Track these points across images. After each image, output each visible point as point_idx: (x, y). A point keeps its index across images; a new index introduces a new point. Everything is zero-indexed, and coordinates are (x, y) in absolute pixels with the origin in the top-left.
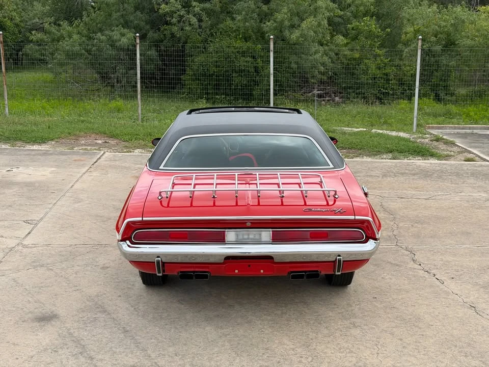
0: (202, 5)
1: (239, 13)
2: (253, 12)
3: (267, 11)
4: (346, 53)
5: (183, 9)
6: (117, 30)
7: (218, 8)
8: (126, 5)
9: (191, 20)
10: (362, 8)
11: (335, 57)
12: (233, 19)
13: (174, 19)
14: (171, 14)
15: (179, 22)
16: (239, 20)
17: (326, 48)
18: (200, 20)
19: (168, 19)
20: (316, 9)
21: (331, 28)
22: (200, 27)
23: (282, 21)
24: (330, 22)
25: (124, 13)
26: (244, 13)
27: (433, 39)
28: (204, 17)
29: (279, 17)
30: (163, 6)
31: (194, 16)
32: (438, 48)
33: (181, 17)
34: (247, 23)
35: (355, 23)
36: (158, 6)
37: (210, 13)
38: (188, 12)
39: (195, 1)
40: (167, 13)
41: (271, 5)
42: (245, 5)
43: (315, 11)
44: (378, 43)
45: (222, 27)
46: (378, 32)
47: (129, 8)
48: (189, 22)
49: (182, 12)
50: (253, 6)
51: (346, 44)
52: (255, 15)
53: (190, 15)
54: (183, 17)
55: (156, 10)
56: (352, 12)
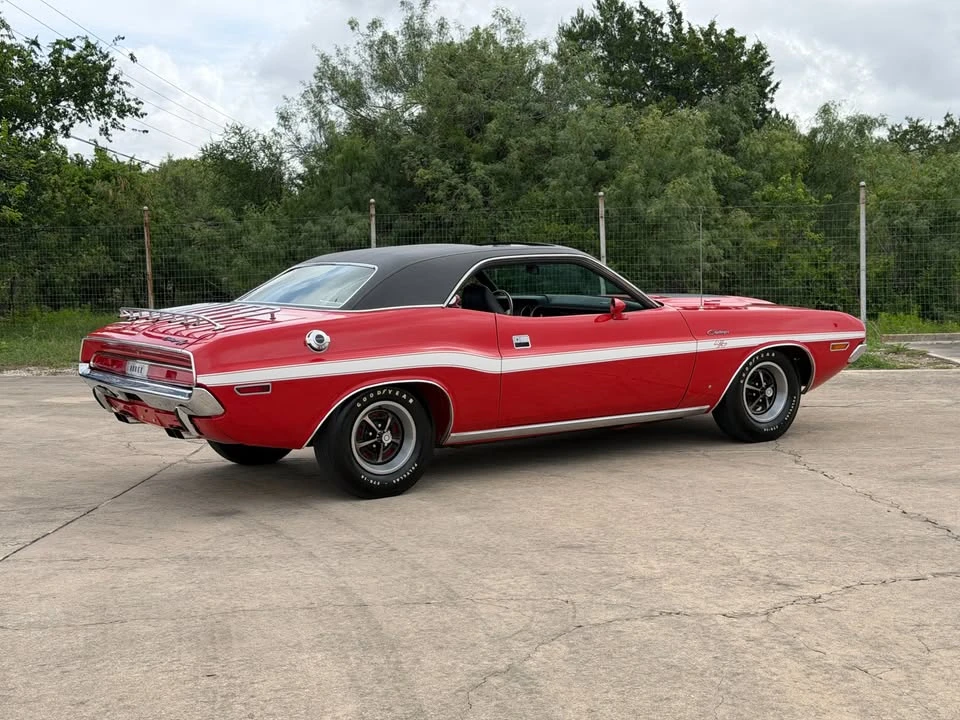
0: (489, 167)
1: (553, 174)
2: (579, 172)
3: (605, 171)
4: (752, 240)
5: (456, 175)
6: (340, 215)
7: (517, 171)
8: (356, 175)
9: (469, 192)
10: (781, 164)
11: (733, 250)
12: (545, 187)
13: (440, 192)
14: (434, 184)
15: (449, 197)
16: (554, 188)
17: (716, 232)
18: (486, 193)
19: (430, 193)
20: (691, 162)
21: (721, 197)
22: (486, 204)
23: (631, 185)
24: (721, 187)
25: (354, 186)
26: (562, 174)
28: (493, 187)
29: (626, 178)
30: (421, 171)
31: (477, 186)
32: (922, 224)
33: (452, 188)
34: (568, 192)
35: (768, 189)
36: (412, 173)
37: (503, 179)
38: (466, 181)
39: (477, 160)
40: (428, 184)
41: (612, 160)
42: (564, 161)
43: (690, 168)
44: (813, 221)
45: (523, 200)
46: (811, 202)
47: (362, 177)
48: (467, 196)
49: (454, 180)
50: (578, 162)
51: (754, 226)
52: (583, 178)
53: (469, 185)
54: (455, 188)
55: (409, 179)
56: (764, 171)
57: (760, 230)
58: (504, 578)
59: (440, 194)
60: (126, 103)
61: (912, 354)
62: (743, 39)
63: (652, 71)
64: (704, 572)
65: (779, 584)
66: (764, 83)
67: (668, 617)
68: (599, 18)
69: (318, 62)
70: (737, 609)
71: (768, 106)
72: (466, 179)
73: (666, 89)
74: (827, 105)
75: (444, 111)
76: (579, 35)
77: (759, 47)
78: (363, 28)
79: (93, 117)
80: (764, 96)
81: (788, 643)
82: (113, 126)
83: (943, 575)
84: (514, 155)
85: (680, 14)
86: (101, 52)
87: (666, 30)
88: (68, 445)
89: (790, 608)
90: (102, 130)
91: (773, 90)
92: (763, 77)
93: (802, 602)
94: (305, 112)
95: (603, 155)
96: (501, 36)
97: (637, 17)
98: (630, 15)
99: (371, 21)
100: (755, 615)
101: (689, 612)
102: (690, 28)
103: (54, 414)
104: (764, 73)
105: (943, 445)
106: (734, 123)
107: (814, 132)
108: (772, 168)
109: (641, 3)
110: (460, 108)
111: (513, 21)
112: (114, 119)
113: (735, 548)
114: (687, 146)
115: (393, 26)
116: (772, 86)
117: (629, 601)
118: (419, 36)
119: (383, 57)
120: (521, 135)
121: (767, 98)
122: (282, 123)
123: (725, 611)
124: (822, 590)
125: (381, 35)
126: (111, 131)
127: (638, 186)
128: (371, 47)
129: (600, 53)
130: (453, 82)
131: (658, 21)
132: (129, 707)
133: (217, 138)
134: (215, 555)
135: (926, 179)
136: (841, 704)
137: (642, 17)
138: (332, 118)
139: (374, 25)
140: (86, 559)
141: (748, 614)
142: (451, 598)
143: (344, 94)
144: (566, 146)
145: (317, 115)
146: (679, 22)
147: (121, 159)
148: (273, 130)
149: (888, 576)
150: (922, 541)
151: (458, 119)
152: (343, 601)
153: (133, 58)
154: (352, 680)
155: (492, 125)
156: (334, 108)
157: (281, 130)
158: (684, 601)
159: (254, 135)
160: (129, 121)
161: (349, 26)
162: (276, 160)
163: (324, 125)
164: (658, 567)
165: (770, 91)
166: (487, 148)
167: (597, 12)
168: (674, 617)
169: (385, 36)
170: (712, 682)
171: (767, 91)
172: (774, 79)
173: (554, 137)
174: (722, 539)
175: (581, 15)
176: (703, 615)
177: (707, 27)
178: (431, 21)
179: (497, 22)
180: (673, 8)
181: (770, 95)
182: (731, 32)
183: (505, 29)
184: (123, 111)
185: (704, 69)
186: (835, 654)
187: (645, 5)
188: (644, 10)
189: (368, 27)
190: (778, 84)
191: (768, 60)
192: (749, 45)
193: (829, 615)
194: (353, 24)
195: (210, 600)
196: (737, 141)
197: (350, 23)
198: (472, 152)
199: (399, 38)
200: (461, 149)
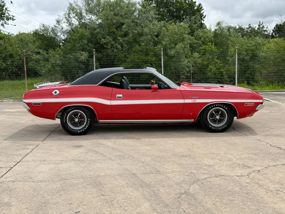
0: (123, 39)
1: (143, 41)
2: (150, 41)
3: (158, 41)
4: (199, 62)
5: (113, 41)
6: (79, 52)
7: (131, 40)
8: (83, 40)
10: (207, 39)
11: (194, 65)
12: (140, 45)
14: (107, 44)
15: (111, 48)
16: (143, 45)
17: (189, 59)
18: (122, 46)
19: (106, 46)
20: (183, 39)
21: (191, 49)
22: (122, 50)
23: (166, 45)
24: (191, 46)
26: (145, 42)
27: (245, 53)
28: (125, 45)
29: (164, 43)
30: (103, 40)
31: (119, 44)
32: (247, 58)
34: (147, 47)
35: (204, 47)
36: (100, 40)
37: (127, 43)
39: (119, 37)
40: (105, 43)
41: (160, 38)
42: (146, 37)
43: (183, 40)
44: (217, 57)
45: (134, 49)
46: (216, 51)
47: (85, 41)
48: (117, 47)
49: (113, 43)
50: (150, 38)
51: (200, 57)
52: (152, 43)
53: (117, 44)
54: (113, 45)
55: (99, 42)
56: (202, 41)
57: (202, 59)
58: (170, 165)
59: (109, 47)
60: (9, 16)
62: (195, 2)
63: (169, 11)
64: (224, 163)
65: (247, 167)
66: (201, 15)
67: (221, 177)
69: (69, 5)
70: (239, 174)
71: (203, 22)
72: (116, 42)
73: (173, 16)
74: (219, 22)
75: (109, 21)
77: (200, 5)
80: (202, 19)
81: (257, 184)
82: (5, 23)
84: (131, 35)
86: (2, 1)
88: (19, 125)
89: (253, 174)
90: (2, 24)
91: (204, 17)
92: (201, 13)
93: (255, 172)
94: (65, 20)
95: (157, 36)
100: (245, 176)
101: (226, 175)
103: (9, 115)
104: (201, 12)
105: (272, 125)
106: (193, 27)
107: (216, 30)
108: (204, 40)
110: (114, 21)
112: (5, 21)
113: (229, 156)
114: (182, 34)
116: (204, 16)
117: (208, 172)
120: (132, 29)
121: (202, 20)
122: (57, 23)
123: (236, 175)
124: (259, 168)
126: (5, 25)
127: (168, 46)
129: (154, 5)
130: (112, 13)
132: (85, 205)
133: (37, 28)
134: (83, 159)
135: (249, 45)
136: (279, 201)
138: (73, 22)
140: (45, 161)
141: (243, 176)
142: (158, 172)
143: (77, 15)
144: (146, 33)
145: (68, 21)
147: (5, 33)
148: (55, 25)
149: (275, 164)
150: (279, 153)
151: (113, 24)
152: (128, 173)
153: (11, 2)
154: (144, 196)
155: (124, 26)
156: (73, 19)
157: (57, 25)
158: (223, 172)
160: (10, 22)
162: (56, 34)
163: (70, 24)
164: (212, 162)
165: (203, 18)
166: (122, 33)
168: (223, 177)
170: (243, 195)
171: (202, 18)
172: (204, 14)
173: (143, 30)
176: (231, 176)
181: (203, 19)
184: (8, 19)
185: (184, 11)
186: (272, 187)
190: (205, 16)
191: (203, 8)
192: (197, 4)
193: (264, 176)
195: (89, 173)
196: (194, 32)
198: (118, 34)
200: (114, 33)
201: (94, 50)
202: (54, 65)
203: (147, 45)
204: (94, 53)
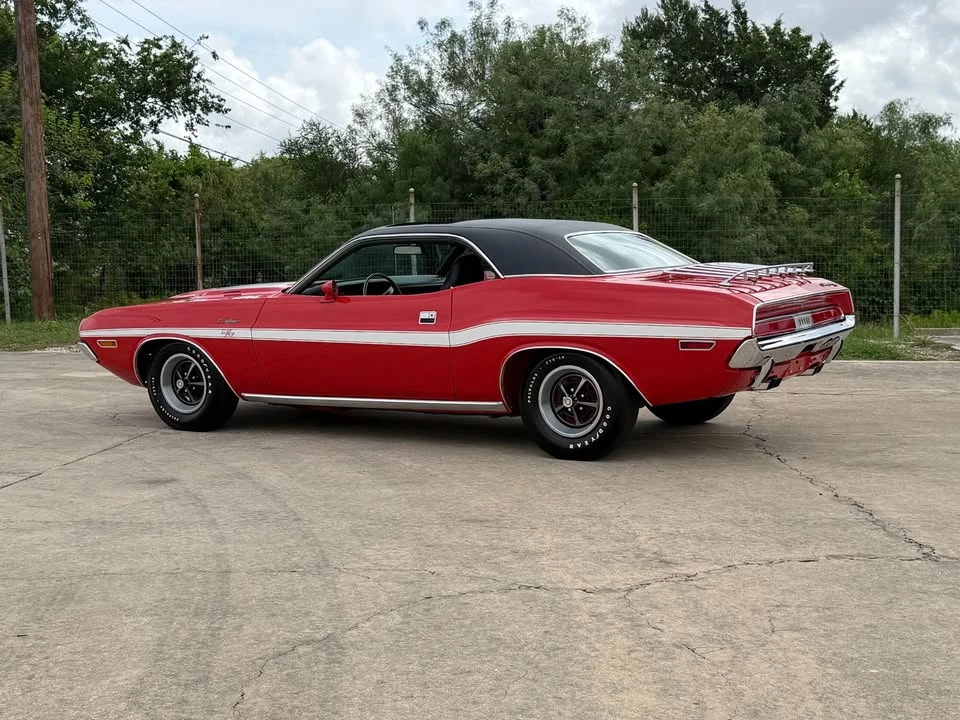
0: (546, 162)
1: (608, 168)
2: (633, 167)
3: (660, 166)
5: (515, 170)
7: (574, 166)
9: (527, 186)
10: (841, 160)
12: (599, 182)
13: (498, 186)
14: (493, 178)
15: (507, 191)
16: (609, 182)
18: (543, 187)
19: (489, 187)
20: (746, 158)
21: (779, 192)
22: (543, 198)
23: (684, 181)
24: (779, 183)
26: (616, 169)
28: (551, 182)
29: (679, 173)
30: (480, 166)
31: (535, 181)
33: (510, 182)
35: (825, 185)
36: (472, 167)
37: (560, 174)
38: (524, 175)
39: (538, 155)
40: (487, 177)
41: (669, 156)
42: (618, 155)
43: (743, 164)
44: (870, 218)
45: (579, 193)
46: (869, 199)
47: (423, 171)
48: (525, 190)
49: (513, 175)
50: (633, 158)
51: (810, 223)
52: (637, 173)
53: (526, 180)
54: (513, 181)
55: (469, 173)
56: (824, 168)
57: (817, 226)
59: (498, 188)
60: (210, 100)
61: (937, 347)
62: (809, 38)
63: (718, 69)
64: (592, 548)
65: (661, 561)
66: (830, 80)
68: (663, 17)
69: (391, 62)
70: (601, 585)
71: (832, 103)
72: (524, 173)
73: (730, 86)
74: (892, 103)
75: (507, 107)
76: (643, 34)
77: (824, 46)
78: (432, 28)
79: (180, 114)
80: (829, 94)
82: (198, 122)
83: (836, 557)
84: (571, 150)
85: (745, 13)
86: (185, 51)
87: (731, 28)
89: (657, 585)
90: (188, 125)
91: (838, 88)
92: (828, 75)
93: (673, 579)
94: (380, 110)
95: (660, 150)
96: (566, 34)
97: (702, 16)
98: (694, 14)
99: (439, 21)
100: (616, 591)
101: (550, 586)
102: (754, 27)
104: (828, 72)
106: (796, 120)
107: (879, 130)
108: (833, 166)
109: (706, 2)
110: (520, 104)
111: (579, 21)
112: (199, 115)
113: (640, 526)
114: (744, 142)
115: (462, 26)
116: (837, 84)
117: (496, 574)
118: (487, 34)
119: (452, 56)
120: (579, 131)
121: (831, 97)
122: (358, 119)
123: (588, 586)
124: (702, 568)
125: (449, 35)
126: (197, 126)
127: (692, 181)
128: (440, 46)
129: (664, 51)
131: (723, 21)
133: (295, 134)
137: (707, 17)
138: (405, 115)
139: (443, 24)
141: (609, 590)
142: (319, 567)
143: (416, 93)
144: (622, 141)
145: (391, 112)
146: (745, 22)
147: (214, 155)
148: (349, 127)
149: (779, 556)
150: (836, 524)
151: (519, 115)
152: (210, 567)
153: (215, 56)
155: (550, 121)
156: (406, 106)
157: (357, 126)
158: (553, 576)
159: (330, 131)
160: (213, 116)
161: (419, 27)
162: (351, 155)
163: (397, 122)
164: (549, 543)
165: (834, 90)
166: (547, 143)
167: (661, 12)
168: (531, 591)
169: (454, 35)
171: (831, 89)
172: (838, 78)
173: (612, 133)
174: (634, 516)
175: (645, 14)
176: (562, 589)
177: (773, 26)
178: (499, 20)
179: (562, 22)
180: (738, 7)
181: (834, 94)
182: (796, 31)
183: (570, 29)
184: (207, 108)
185: (768, 69)
186: (673, 632)
187: (710, 3)
188: (708, 9)
189: (437, 27)
190: (843, 82)
191: (833, 58)
192: (814, 45)
193: (692, 593)
194: (422, 24)
196: (798, 138)
197: (420, 23)
198: (533, 147)
199: (468, 37)
200: (522, 145)
201: (412, 190)
202: (321, 246)
203: (619, 179)
204: (412, 200)
